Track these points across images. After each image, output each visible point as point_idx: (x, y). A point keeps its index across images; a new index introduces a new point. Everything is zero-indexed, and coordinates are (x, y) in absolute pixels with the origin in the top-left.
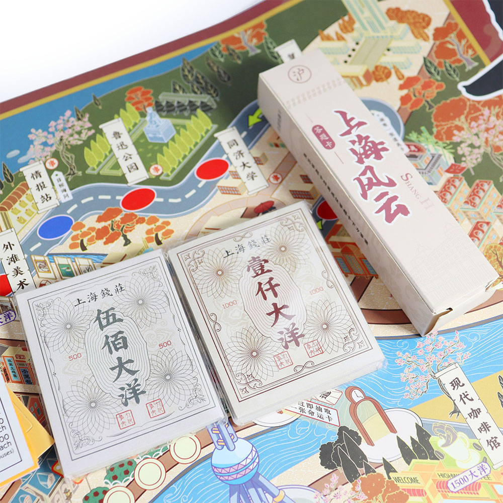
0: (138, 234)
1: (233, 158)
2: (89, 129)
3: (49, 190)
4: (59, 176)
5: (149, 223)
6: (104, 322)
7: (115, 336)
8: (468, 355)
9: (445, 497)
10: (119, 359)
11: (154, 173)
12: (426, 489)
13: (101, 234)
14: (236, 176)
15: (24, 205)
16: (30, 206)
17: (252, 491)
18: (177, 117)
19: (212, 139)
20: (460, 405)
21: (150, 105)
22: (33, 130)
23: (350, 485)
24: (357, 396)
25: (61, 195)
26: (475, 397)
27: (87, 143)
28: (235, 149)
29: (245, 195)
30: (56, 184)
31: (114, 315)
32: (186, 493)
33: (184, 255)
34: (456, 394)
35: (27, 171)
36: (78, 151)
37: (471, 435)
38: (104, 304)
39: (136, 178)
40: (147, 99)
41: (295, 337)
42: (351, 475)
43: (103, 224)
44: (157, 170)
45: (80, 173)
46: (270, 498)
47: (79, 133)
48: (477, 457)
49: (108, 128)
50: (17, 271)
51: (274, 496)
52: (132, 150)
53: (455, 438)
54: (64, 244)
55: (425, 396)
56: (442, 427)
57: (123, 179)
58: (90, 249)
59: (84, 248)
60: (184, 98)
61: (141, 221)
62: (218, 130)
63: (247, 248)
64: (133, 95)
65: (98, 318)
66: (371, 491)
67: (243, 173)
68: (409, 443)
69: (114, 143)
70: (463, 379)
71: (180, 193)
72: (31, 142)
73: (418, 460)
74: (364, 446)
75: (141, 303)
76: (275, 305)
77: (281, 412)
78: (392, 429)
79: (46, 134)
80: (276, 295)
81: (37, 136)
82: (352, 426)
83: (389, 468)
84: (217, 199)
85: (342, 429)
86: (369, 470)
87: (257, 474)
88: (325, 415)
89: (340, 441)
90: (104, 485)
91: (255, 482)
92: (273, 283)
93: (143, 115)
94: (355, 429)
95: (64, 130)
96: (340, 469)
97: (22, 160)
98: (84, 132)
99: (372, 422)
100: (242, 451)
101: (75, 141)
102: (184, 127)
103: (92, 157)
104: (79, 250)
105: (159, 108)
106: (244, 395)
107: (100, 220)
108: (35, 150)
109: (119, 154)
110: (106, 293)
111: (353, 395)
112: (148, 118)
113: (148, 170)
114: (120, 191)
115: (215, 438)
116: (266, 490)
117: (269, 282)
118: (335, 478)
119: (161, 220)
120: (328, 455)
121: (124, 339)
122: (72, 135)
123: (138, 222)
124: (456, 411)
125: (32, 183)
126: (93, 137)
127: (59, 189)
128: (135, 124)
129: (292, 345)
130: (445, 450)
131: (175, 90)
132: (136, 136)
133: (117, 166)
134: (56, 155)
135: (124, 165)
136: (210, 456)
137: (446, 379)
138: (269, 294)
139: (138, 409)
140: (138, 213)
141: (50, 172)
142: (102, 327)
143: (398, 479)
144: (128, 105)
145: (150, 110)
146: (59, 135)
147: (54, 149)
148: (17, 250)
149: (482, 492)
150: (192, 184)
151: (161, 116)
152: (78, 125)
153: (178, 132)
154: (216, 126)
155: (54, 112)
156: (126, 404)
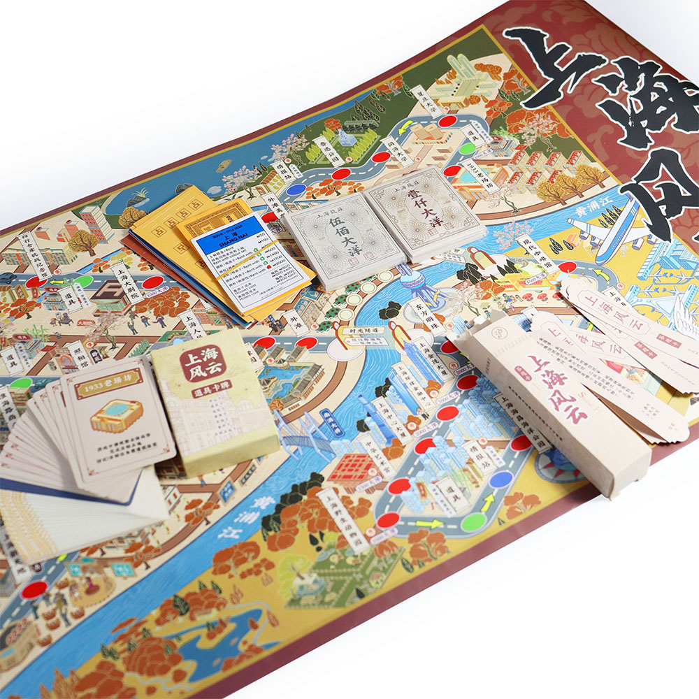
0: (344, 190)
1: (392, 152)
2: (306, 142)
3: (289, 173)
4: (293, 166)
5: (349, 185)
6: (335, 224)
7: (342, 229)
8: (532, 230)
9: (524, 287)
10: (346, 238)
11: (348, 161)
12: (514, 285)
13: (323, 191)
14: (395, 159)
15: (276, 181)
16: (279, 181)
17: (423, 291)
18: (356, 133)
19: (379, 143)
20: (529, 251)
21: (339, 128)
22: (273, 146)
23: (474, 286)
24: (474, 250)
25: (297, 176)
26: (537, 247)
27: (306, 149)
28: (393, 147)
29: (401, 168)
30: (293, 171)
31: (339, 221)
32: (389, 293)
33: (373, 192)
34: (527, 246)
35: (275, 165)
36: (302, 154)
37: (536, 262)
38: (334, 216)
39: (338, 164)
40: (337, 125)
41: (438, 222)
42: (474, 282)
43: (322, 187)
44: (349, 159)
45: (305, 164)
46: (433, 293)
47: (301, 145)
48: (540, 270)
49: (318, 141)
50: (279, 210)
51: (435, 292)
52: (333, 151)
53: (528, 264)
54: (303, 197)
55: (510, 248)
56: (520, 260)
57: (331, 165)
58: (318, 198)
59: (315, 198)
60: (359, 123)
61: (345, 184)
62: (381, 138)
63: (407, 187)
64: (329, 123)
65: (331, 222)
66: (485, 287)
67: (399, 158)
68: (504, 268)
69: (323, 148)
70: (530, 240)
71: (365, 169)
72: (274, 151)
73: (509, 274)
74: (479, 270)
75: (353, 214)
76: (425, 210)
77: (432, 258)
78: (494, 263)
79: (281, 146)
80: (425, 205)
81: (277, 148)
82: (472, 262)
83: (494, 278)
84: (386, 171)
85: (467, 264)
86: (483, 279)
87: (425, 284)
88: (458, 259)
89: (467, 268)
90: (345, 294)
91: (424, 287)
92: (423, 201)
93: (337, 133)
94: (475, 264)
95: (291, 144)
96: (468, 280)
97: (269, 160)
98: (304, 144)
99: (482, 260)
100: (415, 275)
101: (299, 149)
102: (362, 138)
103: (311, 156)
104: (312, 199)
105: (345, 129)
106: (415, 247)
107: (320, 185)
108: (276, 155)
109: (327, 153)
110: (333, 212)
111: (472, 250)
112: (339, 134)
113: (344, 160)
114: (331, 171)
115: (401, 271)
116: (429, 289)
117: (421, 200)
118: (466, 284)
119: (356, 183)
120: (461, 275)
121: (347, 230)
122: (297, 146)
123: (343, 185)
124: (527, 253)
125: (278, 171)
126: (310, 146)
127: (295, 173)
128: (333, 138)
129: (437, 226)
130: (522, 269)
131: (353, 119)
132: (334, 144)
133: (326, 159)
134: (289, 156)
135: (330, 159)
136: (399, 278)
137: (521, 240)
138: (422, 205)
139: (360, 258)
140: (343, 181)
141: (288, 165)
142: (334, 226)
143: (499, 282)
144: (327, 128)
145: (340, 130)
146: (289, 147)
147: (288, 153)
148: (277, 201)
149: (543, 284)
150: (371, 165)
151: (347, 133)
152: (299, 141)
153: (358, 140)
154: (380, 136)
155: (284, 135)
156: (353, 255)
